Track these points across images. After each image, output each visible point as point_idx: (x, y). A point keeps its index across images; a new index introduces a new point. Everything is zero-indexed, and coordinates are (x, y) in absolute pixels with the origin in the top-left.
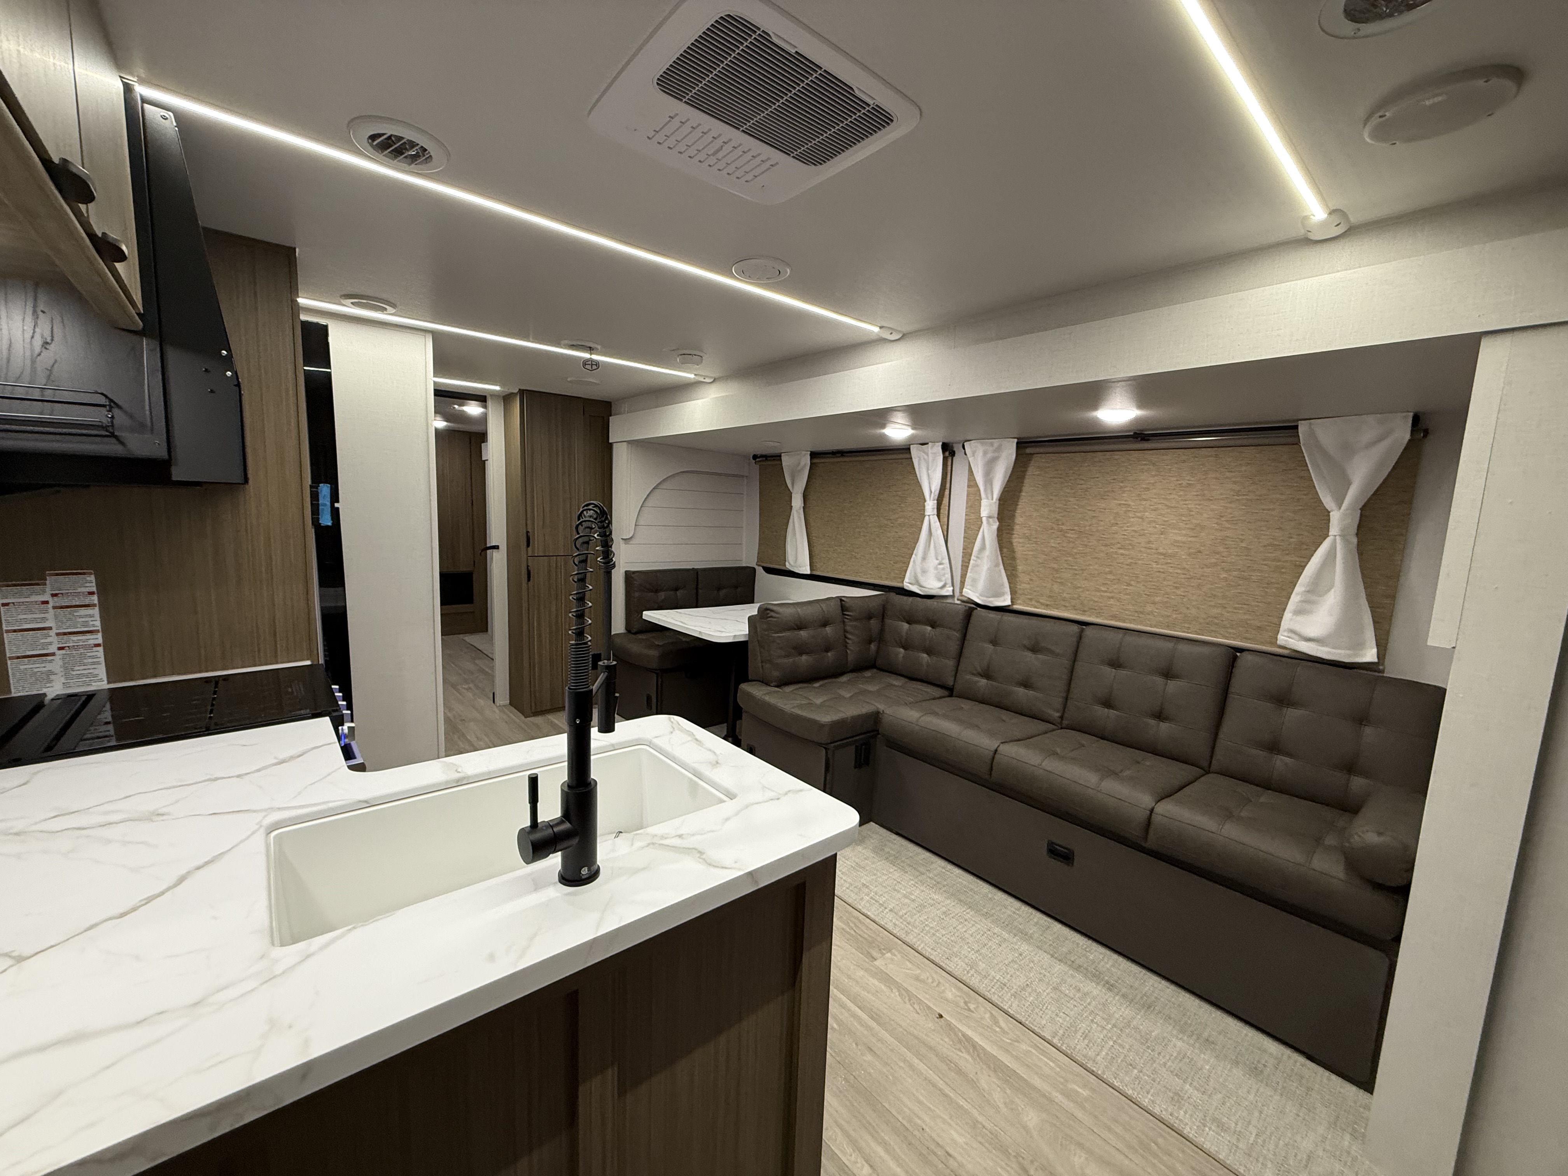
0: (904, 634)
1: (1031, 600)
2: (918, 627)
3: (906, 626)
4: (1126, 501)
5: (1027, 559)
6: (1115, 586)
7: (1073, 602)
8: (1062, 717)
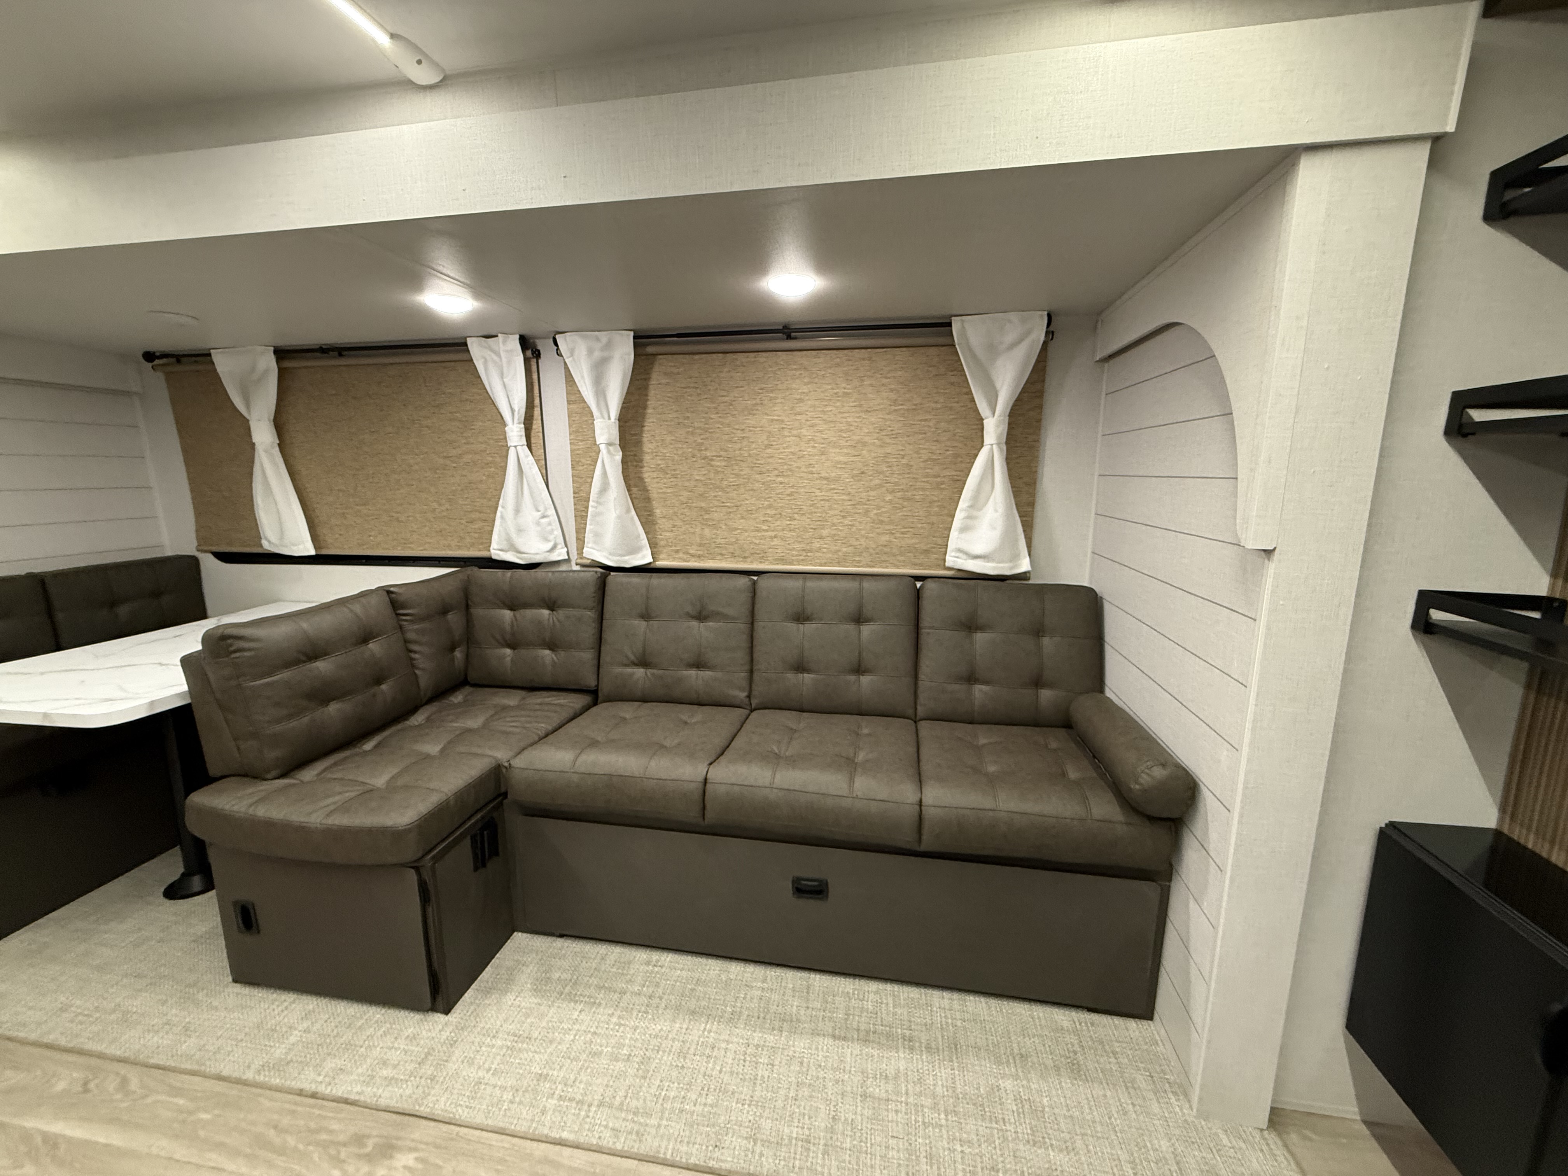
0: (508, 628)
1: (677, 551)
2: (529, 614)
3: (507, 614)
4: (779, 416)
5: (665, 500)
6: (778, 523)
7: (731, 548)
8: (749, 696)
